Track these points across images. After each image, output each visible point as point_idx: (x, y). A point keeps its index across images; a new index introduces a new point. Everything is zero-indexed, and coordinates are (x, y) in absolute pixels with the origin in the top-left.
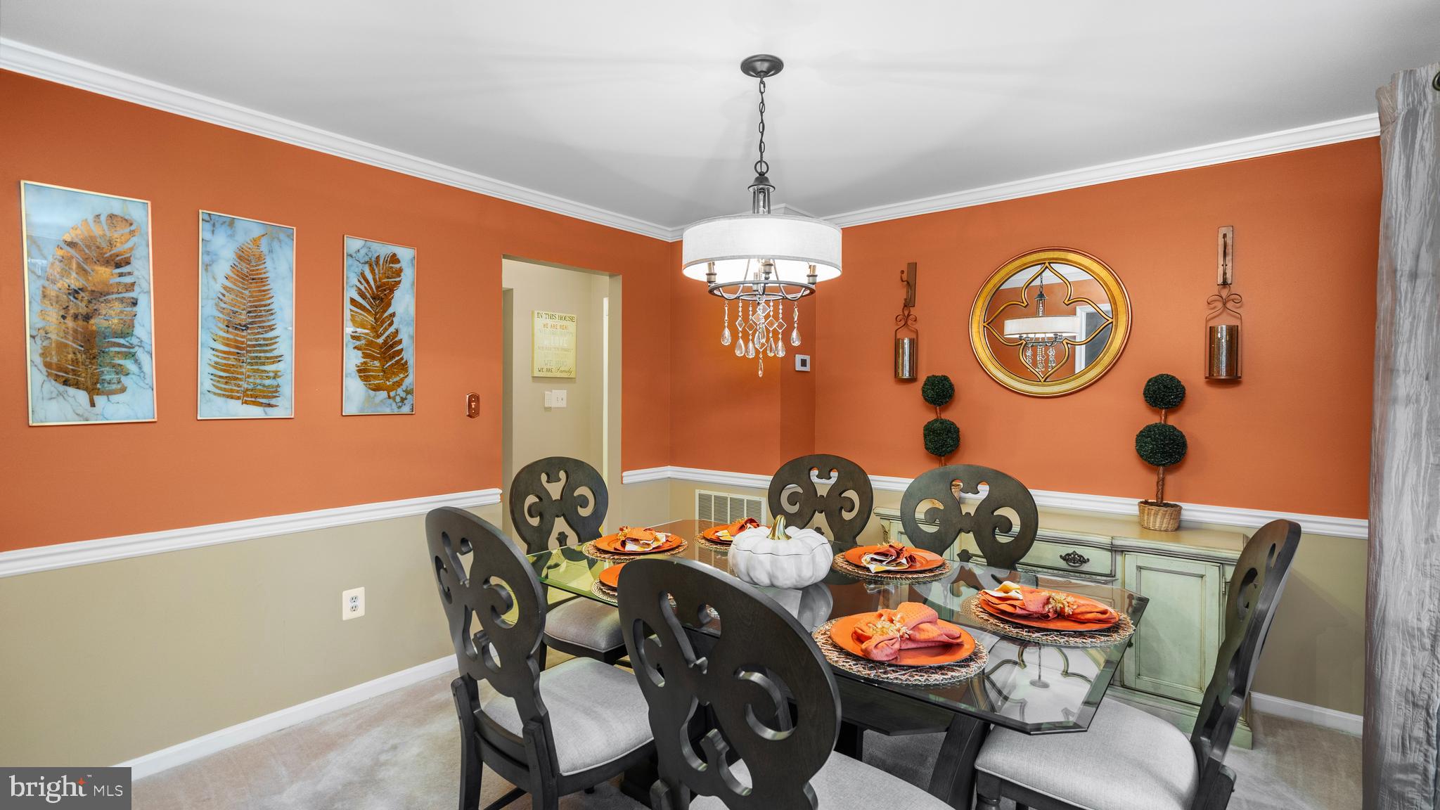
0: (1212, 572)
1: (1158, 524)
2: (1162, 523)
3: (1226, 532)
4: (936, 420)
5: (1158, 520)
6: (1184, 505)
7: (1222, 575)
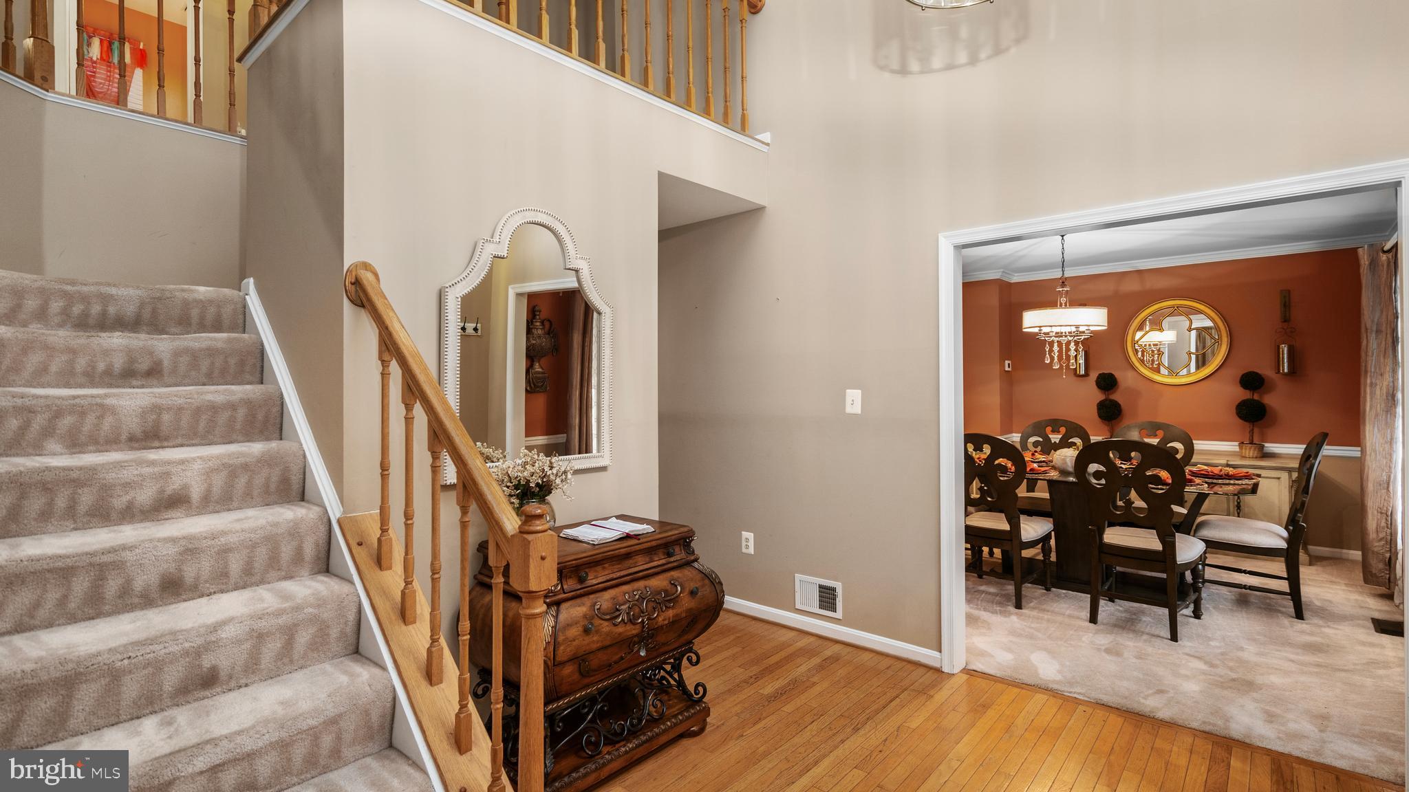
0: (1284, 476)
1: (1251, 454)
2: (1253, 454)
3: (1291, 457)
4: (1106, 400)
5: (1247, 452)
6: (1266, 445)
7: (1290, 476)
